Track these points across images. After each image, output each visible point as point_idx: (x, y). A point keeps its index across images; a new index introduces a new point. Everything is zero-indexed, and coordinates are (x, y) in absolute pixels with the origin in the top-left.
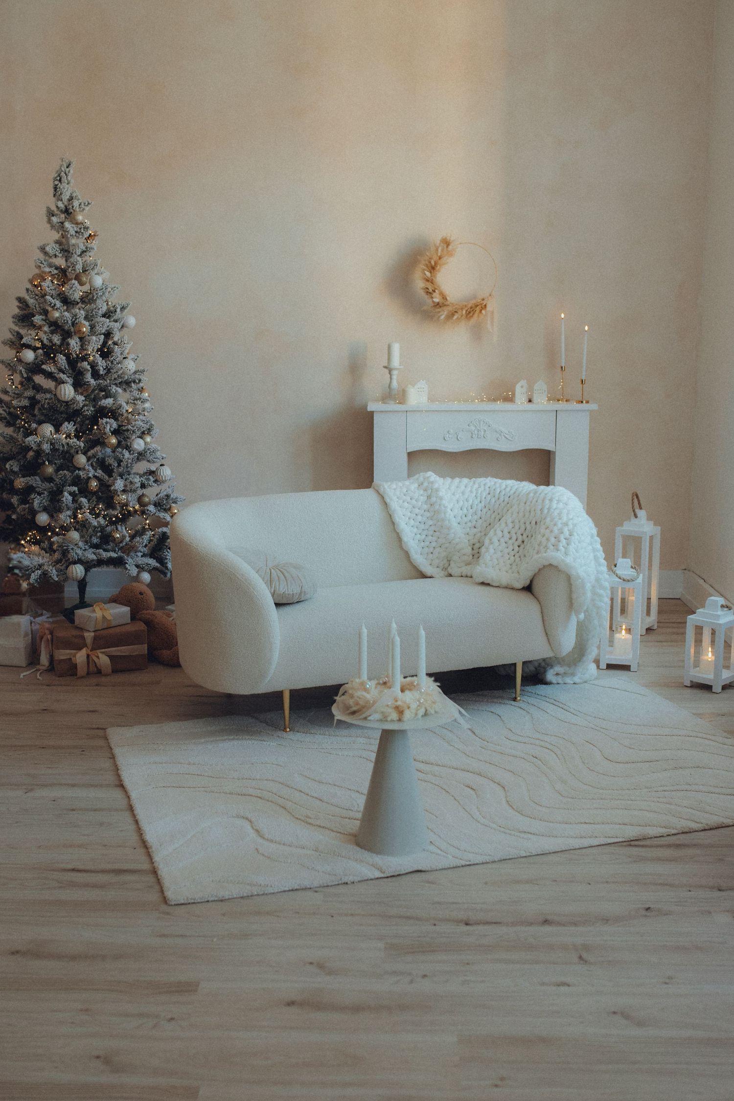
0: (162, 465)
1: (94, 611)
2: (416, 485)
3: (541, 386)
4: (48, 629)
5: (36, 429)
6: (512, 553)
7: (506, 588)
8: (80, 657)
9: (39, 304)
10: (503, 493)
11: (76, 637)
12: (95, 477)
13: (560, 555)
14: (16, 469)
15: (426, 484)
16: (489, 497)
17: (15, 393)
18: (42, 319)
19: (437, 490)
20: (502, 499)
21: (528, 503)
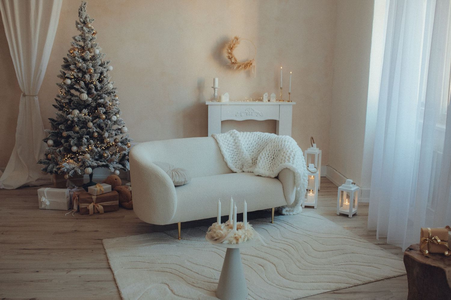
0: (124, 126)
1: (96, 187)
2: (229, 135)
3: (273, 95)
4: (77, 195)
5: (72, 112)
6: (270, 163)
7: (268, 177)
8: (91, 206)
9: (73, 60)
10: (264, 138)
11: (89, 198)
12: (96, 131)
13: (290, 164)
14: (63, 128)
15: (233, 135)
16: (258, 140)
17: (62, 97)
18: (74, 67)
19: (238, 137)
20: (264, 140)
21: (275, 142)
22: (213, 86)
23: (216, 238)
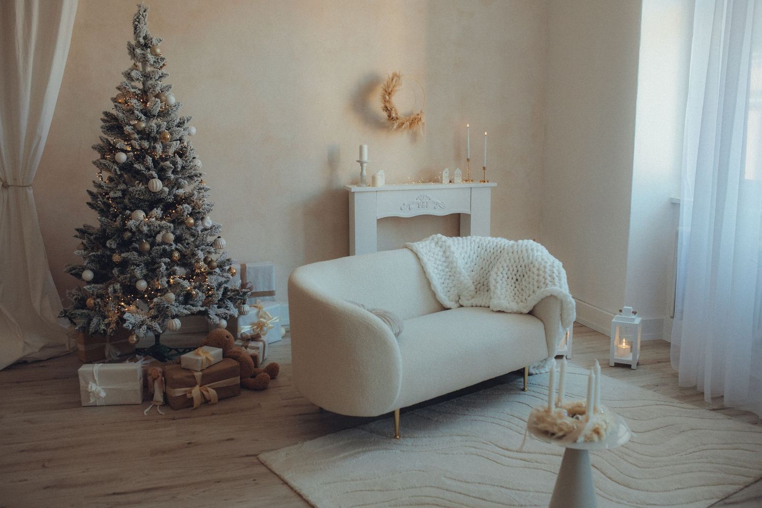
0: (219, 237)
1: (198, 354)
2: (434, 244)
3: (458, 171)
4: (160, 372)
5: (130, 215)
6: (512, 288)
7: (515, 313)
8: (196, 392)
9: (127, 117)
10: (489, 246)
11: (189, 377)
12: (177, 249)
13: (557, 288)
14: (114, 247)
15: (440, 243)
16: (479, 249)
17: (108, 187)
18: (132, 129)
19: (449, 247)
20: (488, 250)
21: (515, 253)
22: (358, 159)
23: (561, 434)
